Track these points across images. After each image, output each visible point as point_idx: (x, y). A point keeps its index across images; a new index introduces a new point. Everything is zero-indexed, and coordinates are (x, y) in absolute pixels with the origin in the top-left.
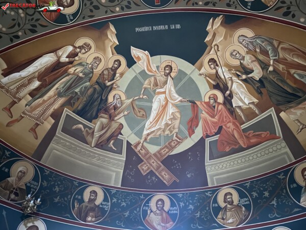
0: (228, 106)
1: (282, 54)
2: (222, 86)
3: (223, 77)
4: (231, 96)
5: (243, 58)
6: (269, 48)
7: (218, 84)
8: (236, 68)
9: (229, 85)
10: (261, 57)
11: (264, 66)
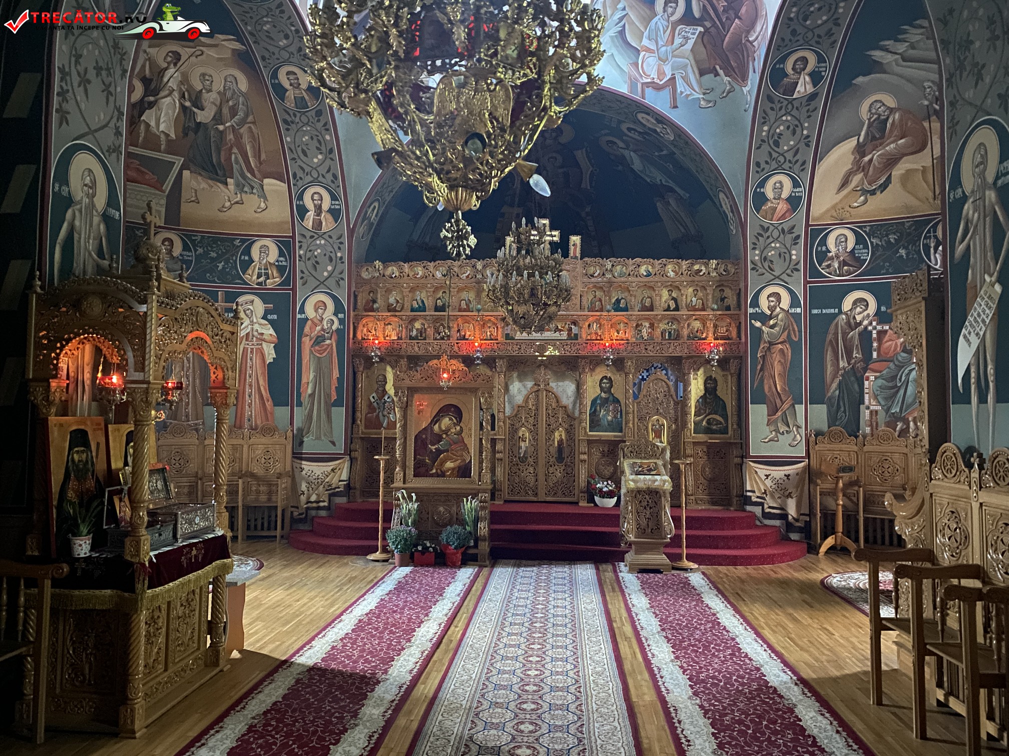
0: (136, 113)
1: (243, 130)
2: (153, 86)
3: (165, 80)
4: (151, 105)
5: (210, 91)
6: (241, 114)
7: (151, 80)
8: (190, 89)
9: (162, 94)
10: (225, 111)
11: (218, 118)
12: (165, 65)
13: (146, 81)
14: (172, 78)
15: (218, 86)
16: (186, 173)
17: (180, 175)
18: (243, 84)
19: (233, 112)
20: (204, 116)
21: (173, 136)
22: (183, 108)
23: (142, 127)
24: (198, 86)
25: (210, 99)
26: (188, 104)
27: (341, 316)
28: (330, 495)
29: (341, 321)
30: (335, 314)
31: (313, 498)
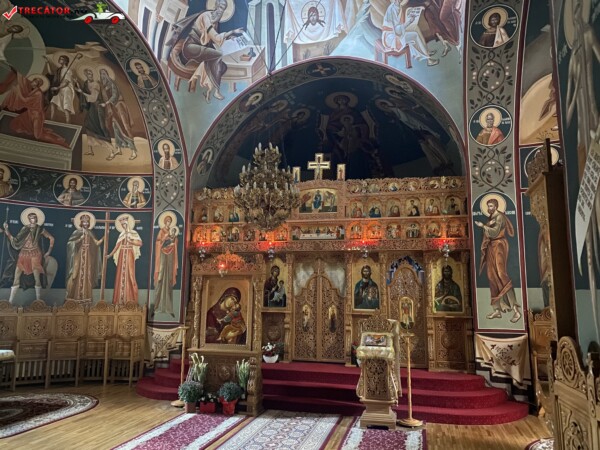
12: (60, 66)
13: (50, 77)
14: (66, 74)
15: (97, 77)
16: (84, 136)
17: (80, 138)
18: (112, 75)
19: (109, 94)
20: (92, 98)
21: (73, 112)
22: (78, 94)
23: (52, 107)
24: (84, 79)
25: (93, 86)
26: (80, 90)
27: (181, 226)
28: (171, 353)
29: (181, 230)
30: (177, 225)
31: (159, 355)
